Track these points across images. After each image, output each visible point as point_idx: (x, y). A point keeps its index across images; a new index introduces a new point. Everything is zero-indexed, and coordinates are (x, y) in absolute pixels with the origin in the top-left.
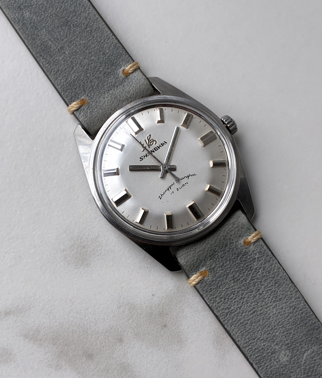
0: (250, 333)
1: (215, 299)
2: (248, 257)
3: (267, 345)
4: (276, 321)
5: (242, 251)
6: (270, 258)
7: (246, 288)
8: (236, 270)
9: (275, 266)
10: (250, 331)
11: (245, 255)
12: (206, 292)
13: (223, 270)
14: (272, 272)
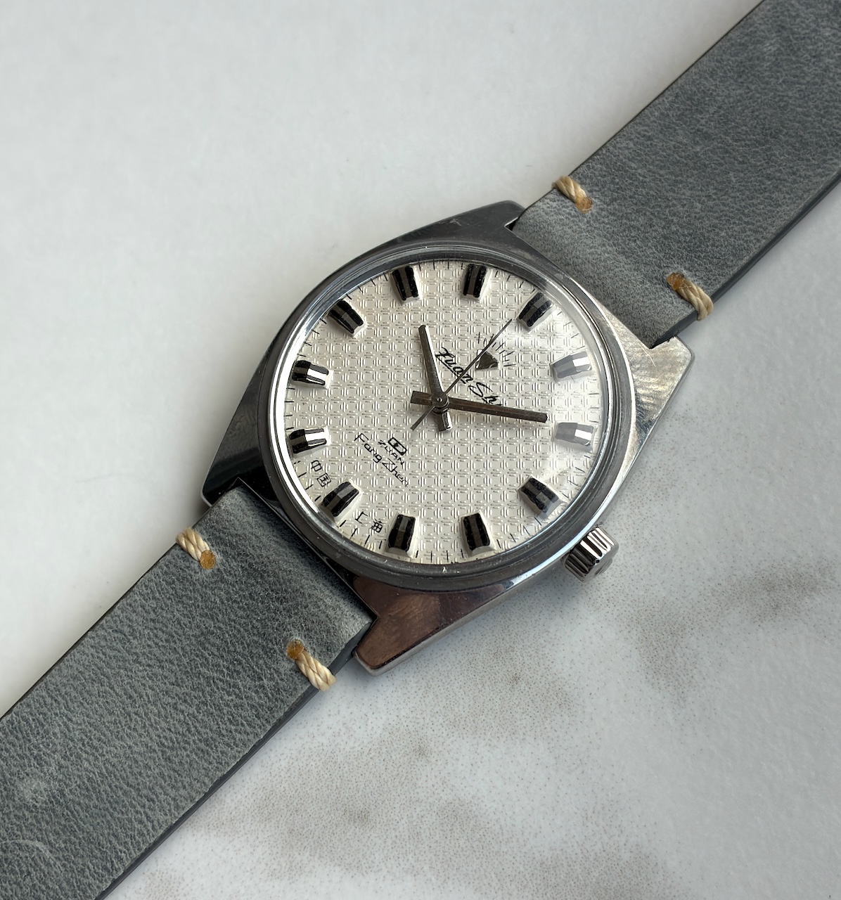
0: (81, 694)
1: (151, 596)
2: (261, 662)
3: (56, 741)
4: (115, 756)
5: (274, 643)
6: (266, 717)
7: (186, 668)
8: (227, 635)
9: (248, 734)
10: (86, 695)
11: (266, 653)
12: (166, 572)
13: (223, 603)
14: (233, 728)
